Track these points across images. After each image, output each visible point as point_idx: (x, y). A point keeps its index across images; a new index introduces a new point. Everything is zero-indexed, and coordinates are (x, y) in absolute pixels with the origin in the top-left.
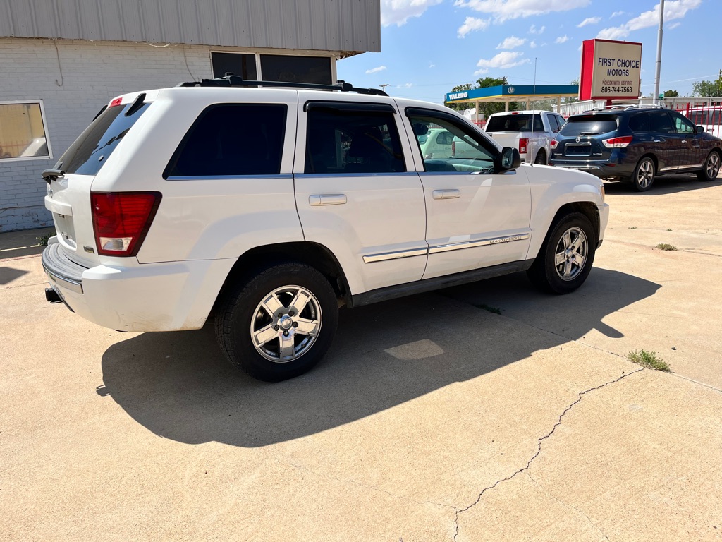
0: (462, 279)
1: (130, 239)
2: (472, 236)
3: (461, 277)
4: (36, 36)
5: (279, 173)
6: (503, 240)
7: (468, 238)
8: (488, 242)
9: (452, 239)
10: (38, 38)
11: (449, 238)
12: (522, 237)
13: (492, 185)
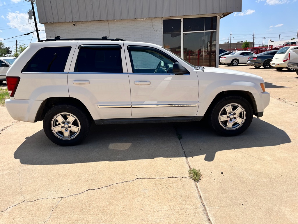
0: (155, 120)
1: (12, 91)
2: (158, 102)
3: (154, 119)
4: (100, 20)
5: (63, 72)
6: (178, 105)
7: (155, 102)
8: (168, 106)
9: (146, 103)
10: (101, 20)
11: (144, 102)
12: (191, 105)
13: (172, 80)
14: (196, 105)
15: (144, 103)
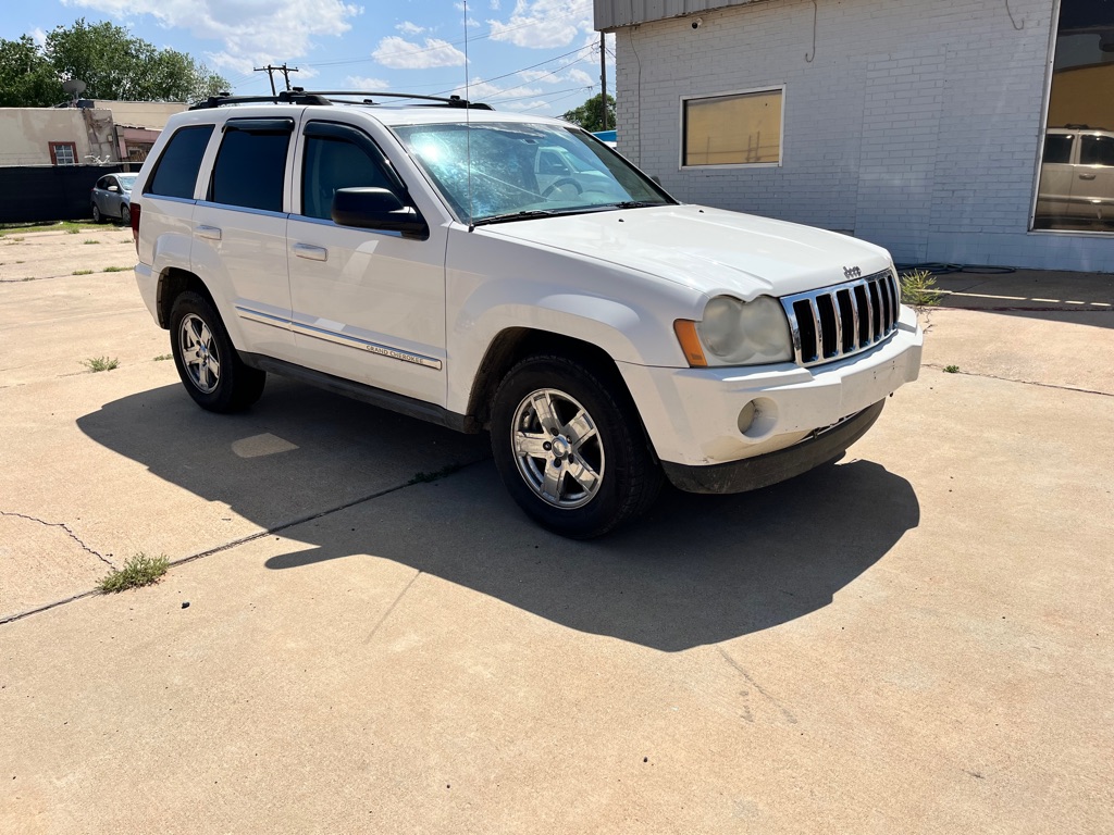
2: (346, 328)
5: (193, 199)
6: (389, 352)
7: (340, 327)
8: (365, 346)
9: (320, 323)
11: (316, 319)
12: (426, 362)
13: (377, 251)
14: (437, 364)
15: (316, 325)
